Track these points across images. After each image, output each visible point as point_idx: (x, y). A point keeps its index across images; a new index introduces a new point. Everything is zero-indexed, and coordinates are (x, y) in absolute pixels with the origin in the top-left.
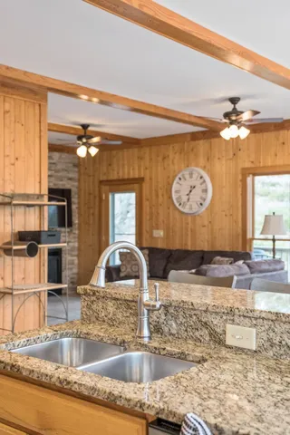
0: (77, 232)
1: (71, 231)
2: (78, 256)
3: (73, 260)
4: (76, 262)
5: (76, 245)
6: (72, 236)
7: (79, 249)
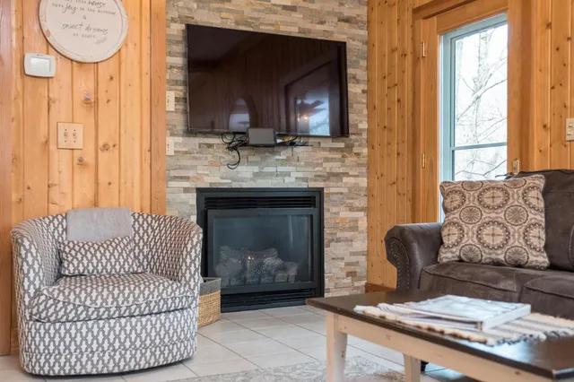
0: (365, 151)
1: (349, 148)
2: (368, 210)
3: (356, 221)
4: (363, 224)
5: (363, 182)
6: (350, 160)
7: (370, 193)
